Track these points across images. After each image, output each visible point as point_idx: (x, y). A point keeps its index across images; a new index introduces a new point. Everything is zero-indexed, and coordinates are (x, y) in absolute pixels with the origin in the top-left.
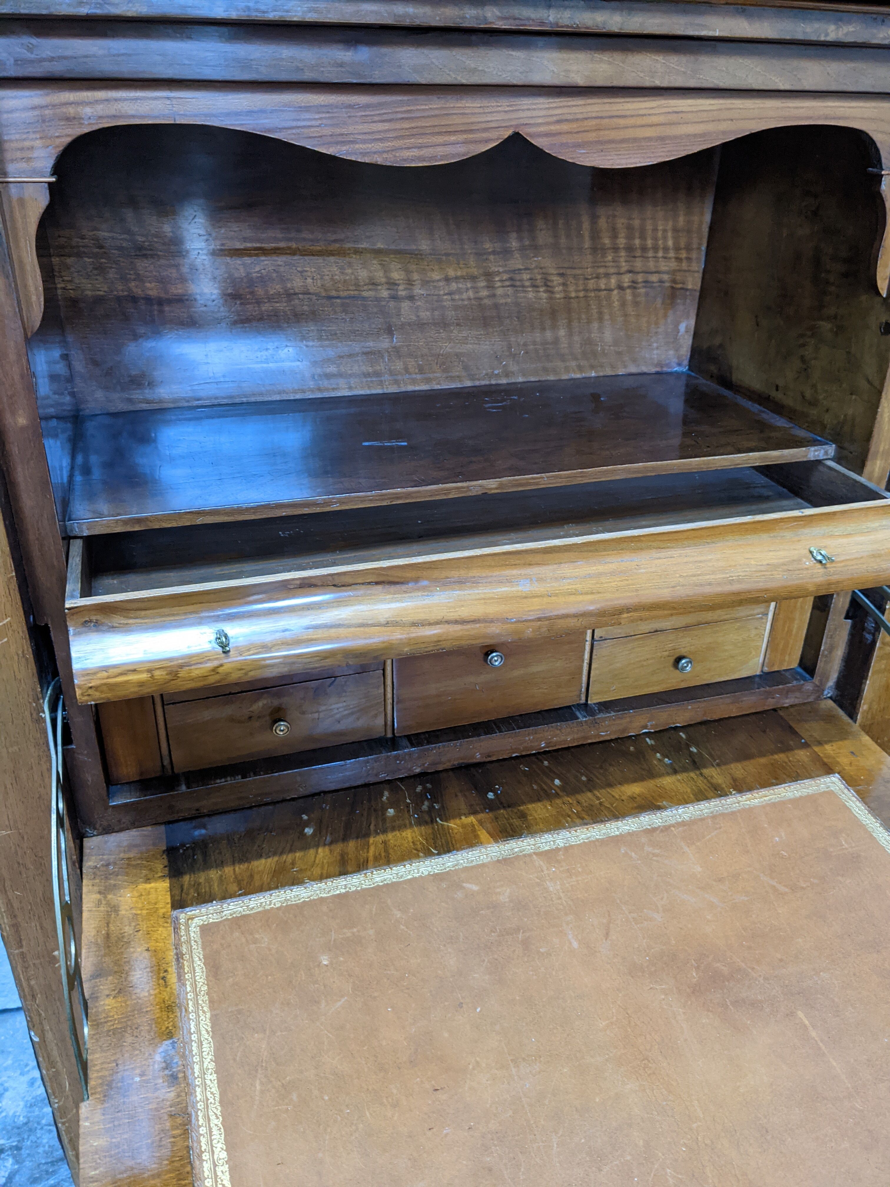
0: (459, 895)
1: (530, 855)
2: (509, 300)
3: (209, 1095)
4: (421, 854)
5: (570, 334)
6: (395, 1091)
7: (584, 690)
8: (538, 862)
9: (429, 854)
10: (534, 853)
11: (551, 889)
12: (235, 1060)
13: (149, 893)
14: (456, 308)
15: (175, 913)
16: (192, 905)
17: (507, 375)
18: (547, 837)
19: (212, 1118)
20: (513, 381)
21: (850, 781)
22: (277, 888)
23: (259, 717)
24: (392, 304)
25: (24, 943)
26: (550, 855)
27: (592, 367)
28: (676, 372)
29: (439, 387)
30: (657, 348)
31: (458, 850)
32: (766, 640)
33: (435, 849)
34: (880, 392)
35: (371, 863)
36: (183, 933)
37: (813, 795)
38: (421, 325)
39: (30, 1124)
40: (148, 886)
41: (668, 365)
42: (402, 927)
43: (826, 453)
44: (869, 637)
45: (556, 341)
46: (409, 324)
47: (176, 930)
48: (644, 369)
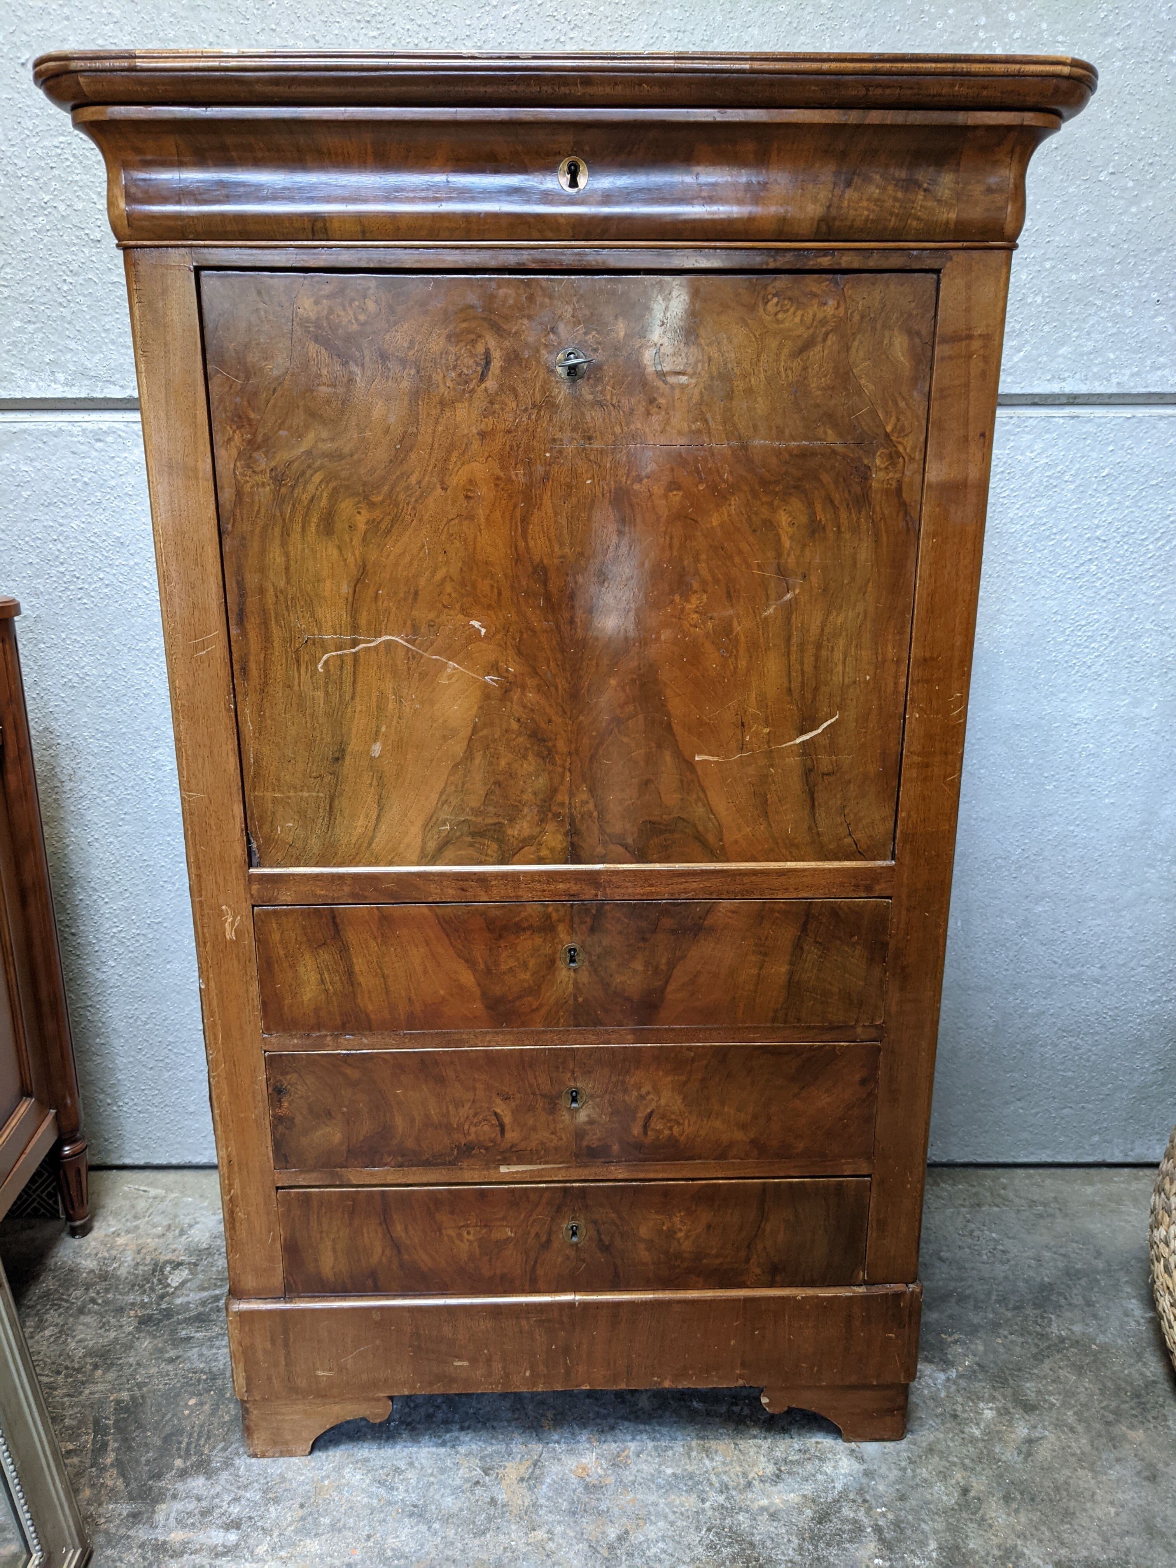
25: (204, 893)
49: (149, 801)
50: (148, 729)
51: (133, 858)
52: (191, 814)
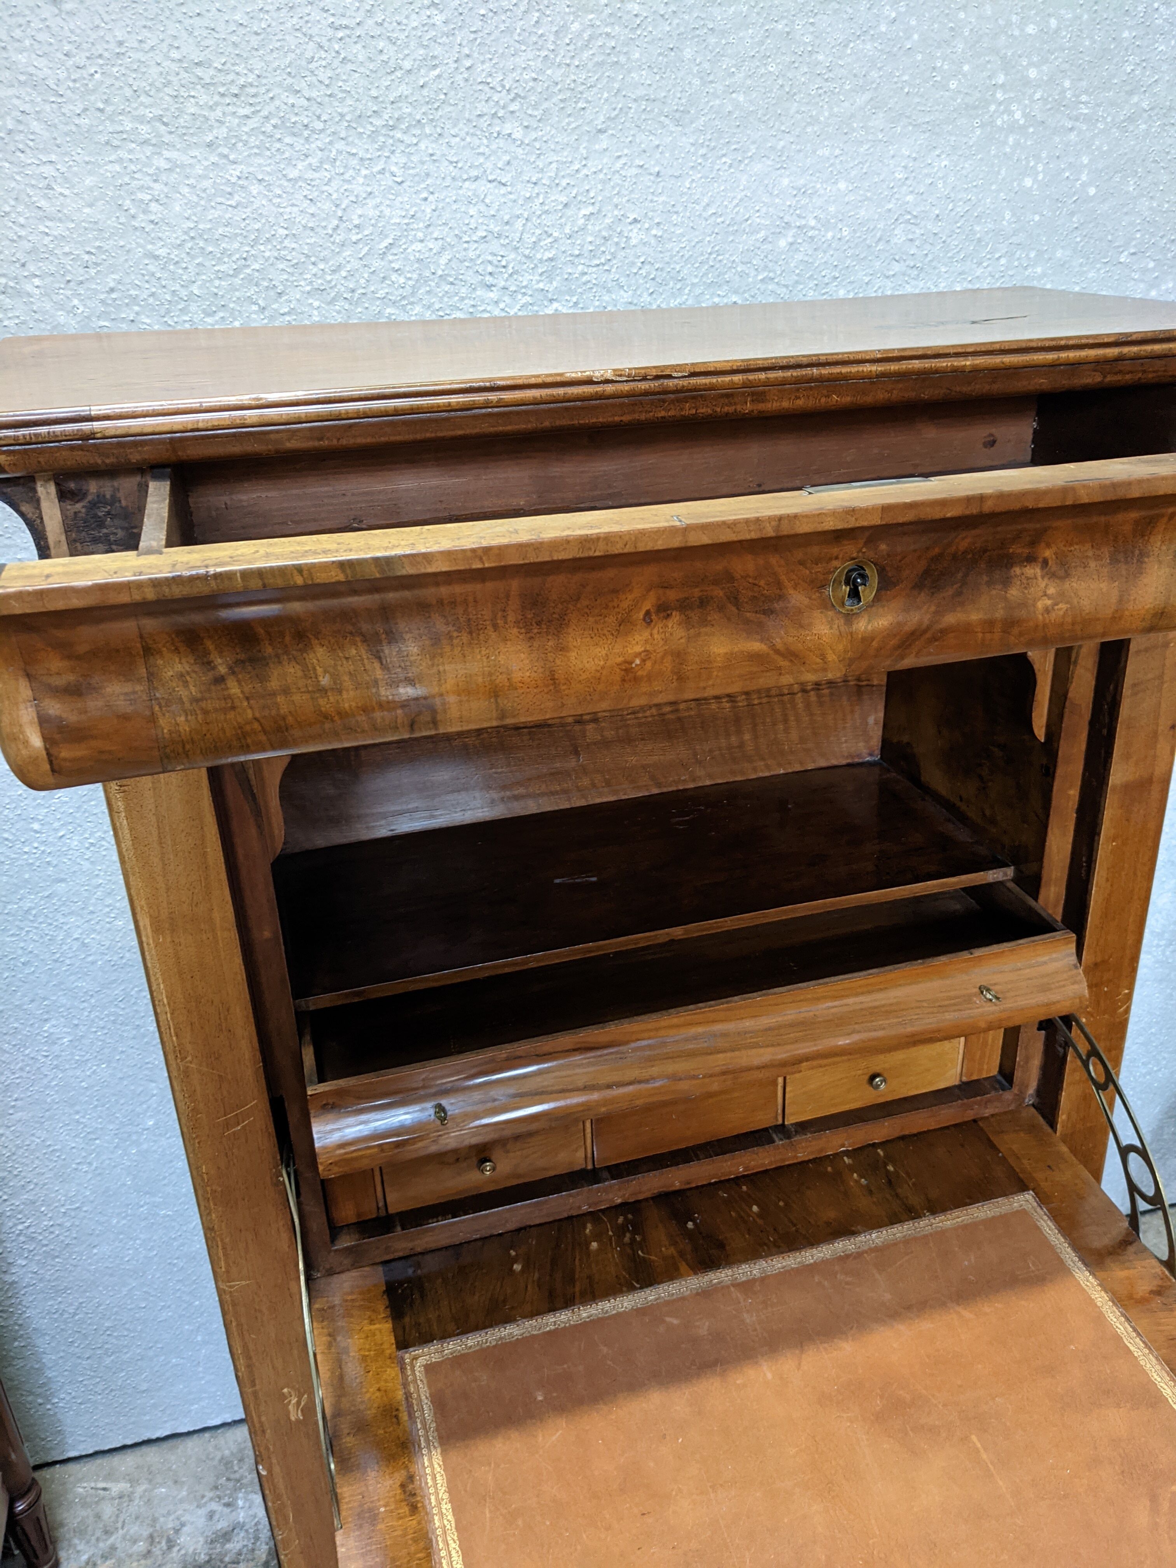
0: (661, 1329)
1: (728, 1287)
2: (692, 713)
3: (446, 1522)
4: (625, 1289)
5: (756, 737)
6: (608, 1516)
7: (780, 1111)
8: (735, 1293)
9: (632, 1289)
10: (733, 1285)
11: (748, 1321)
12: (466, 1491)
13: (374, 1335)
14: (640, 725)
15: (400, 1353)
16: (414, 1345)
17: (694, 780)
18: (745, 1267)
19: (451, 1542)
20: (701, 784)
21: (1043, 1199)
22: (491, 1326)
23: (466, 1159)
24: (577, 728)
25: (257, 1382)
26: (746, 1287)
27: (780, 765)
28: (868, 762)
29: (626, 797)
30: (846, 742)
31: (659, 1283)
32: (961, 1052)
33: (637, 1282)
34: (1046, 827)
35: (577, 1301)
36: (409, 1372)
37: (1006, 1215)
38: (606, 744)
39: (213, 1562)
40: (373, 1327)
41: (859, 756)
42: (609, 1362)
43: (1005, 874)
44: (1061, 1050)
45: (742, 745)
46: (595, 744)
47: (403, 1369)
48: (834, 762)
49: (45, 1081)
50: (32, 1001)
51: (33, 1147)
52: (234, 1305)
